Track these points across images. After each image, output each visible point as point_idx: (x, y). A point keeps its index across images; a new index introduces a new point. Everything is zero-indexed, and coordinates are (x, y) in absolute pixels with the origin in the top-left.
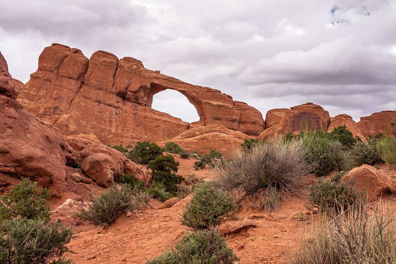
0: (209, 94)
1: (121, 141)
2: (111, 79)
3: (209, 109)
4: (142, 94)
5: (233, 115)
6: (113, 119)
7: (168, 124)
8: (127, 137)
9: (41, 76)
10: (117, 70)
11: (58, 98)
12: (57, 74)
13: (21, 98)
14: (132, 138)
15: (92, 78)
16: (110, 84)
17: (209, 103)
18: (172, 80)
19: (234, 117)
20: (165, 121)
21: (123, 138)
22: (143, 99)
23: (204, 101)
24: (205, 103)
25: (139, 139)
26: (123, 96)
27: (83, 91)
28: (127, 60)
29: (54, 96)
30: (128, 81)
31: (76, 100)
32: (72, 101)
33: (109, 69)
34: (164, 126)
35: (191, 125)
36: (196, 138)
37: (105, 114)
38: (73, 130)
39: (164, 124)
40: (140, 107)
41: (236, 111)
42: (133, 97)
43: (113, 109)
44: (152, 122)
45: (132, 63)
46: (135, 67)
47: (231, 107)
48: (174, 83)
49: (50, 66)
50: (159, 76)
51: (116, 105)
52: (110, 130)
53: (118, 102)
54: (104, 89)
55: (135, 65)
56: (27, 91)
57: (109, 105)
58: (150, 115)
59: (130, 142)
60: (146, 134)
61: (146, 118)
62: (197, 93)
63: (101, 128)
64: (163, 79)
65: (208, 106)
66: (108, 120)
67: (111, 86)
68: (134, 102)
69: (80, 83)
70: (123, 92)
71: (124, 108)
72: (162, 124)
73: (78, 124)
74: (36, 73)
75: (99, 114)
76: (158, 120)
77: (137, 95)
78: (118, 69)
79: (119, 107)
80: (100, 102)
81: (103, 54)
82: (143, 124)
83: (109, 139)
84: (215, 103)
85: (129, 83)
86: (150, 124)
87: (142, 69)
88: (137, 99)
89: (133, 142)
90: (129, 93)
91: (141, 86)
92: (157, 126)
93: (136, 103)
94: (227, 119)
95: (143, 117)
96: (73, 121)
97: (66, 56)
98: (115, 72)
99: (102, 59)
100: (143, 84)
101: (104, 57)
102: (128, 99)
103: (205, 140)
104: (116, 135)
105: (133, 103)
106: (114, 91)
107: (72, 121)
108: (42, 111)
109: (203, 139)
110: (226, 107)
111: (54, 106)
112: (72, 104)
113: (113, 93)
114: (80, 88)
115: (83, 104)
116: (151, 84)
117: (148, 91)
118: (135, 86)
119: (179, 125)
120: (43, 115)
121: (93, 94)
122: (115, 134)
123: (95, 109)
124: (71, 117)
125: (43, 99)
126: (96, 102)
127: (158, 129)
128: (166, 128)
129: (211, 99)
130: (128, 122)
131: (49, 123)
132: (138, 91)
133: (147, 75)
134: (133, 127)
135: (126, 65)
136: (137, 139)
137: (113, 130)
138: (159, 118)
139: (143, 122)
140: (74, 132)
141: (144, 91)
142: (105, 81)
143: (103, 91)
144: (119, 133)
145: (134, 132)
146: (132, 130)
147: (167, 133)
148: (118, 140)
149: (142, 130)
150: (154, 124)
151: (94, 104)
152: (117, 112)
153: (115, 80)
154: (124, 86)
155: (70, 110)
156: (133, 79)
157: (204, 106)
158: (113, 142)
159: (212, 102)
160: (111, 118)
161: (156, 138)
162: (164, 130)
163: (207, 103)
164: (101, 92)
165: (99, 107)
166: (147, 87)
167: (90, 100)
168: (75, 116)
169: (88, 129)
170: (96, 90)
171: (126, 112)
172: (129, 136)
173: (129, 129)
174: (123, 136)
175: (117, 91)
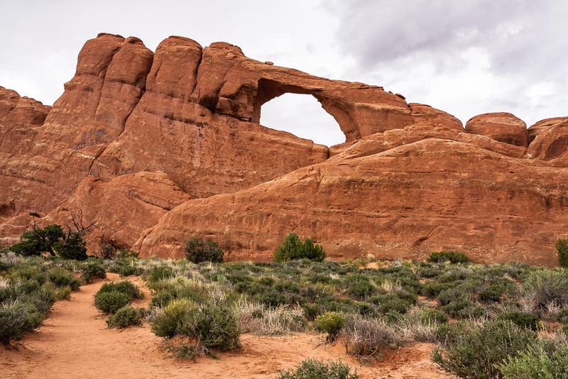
1: (211, 181)
2: (191, 77)
3: (366, 117)
4: (244, 100)
6: (195, 145)
7: (292, 148)
8: (221, 175)
9: (79, 83)
10: (199, 62)
11: (104, 116)
12: (103, 77)
13: (49, 121)
14: (230, 176)
15: (160, 79)
16: (189, 86)
17: (367, 108)
18: (295, 73)
20: (287, 144)
21: (215, 177)
22: (245, 108)
23: (357, 104)
24: (360, 108)
25: (242, 177)
26: (210, 104)
27: (144, 102)
28: (217, 46)
29: (97, 112)
30: (220, 78)
31: (133, 116)
32: (126, 120)
33: (186, 62)
34: (287, 153)
35: (333, 151)
36: (387, 152)
37: (181, 137)
38: (127, 167)
39: (286, 149)
40: (242, 123)
41: (417, 119)
42: (228, 105)
43: (195, 128)
44: (264, 146)
45: (226, 51)
46: (230, 55)
47: (407, 112)
48: (299, 79)
49: (92, 66)
50: (273, 68)
51: (199, 120)
52: (191, 163)
53: (203, 116)
54: (180, 94)
55: (231, 52)
56: (58, 110)
57: (187, 121)
58: (259, 135)
59: (226, 182)
60: (255, 167)
61: (252, 139)
62: (343, 91)
63: (175, 160)
64: (281, 71)
65: (364, 113)
66: (186, 146)
67: (192, 88)
68: (230, 115)
69: (139, 90)
70: (212, 98)
71: (214, 124)
72: (282, 149)
73: (137, 156)
74: (72, 81)
75: (171, 138)
76: (273, 142)
77: (236, 102)
78: (203, 61)
79: (206, 123)
80: (172, 118)
81: (176, 40)
82: (247, 151)
83: (188, 178)
84: (378, 106)
85: (221, 81)
86: (260, 150)
87: (243, 58)
88: (235, 108)
89: (232, 183)
90: (221, 98)
91: (243, 87)
92: (273, 153)
93: (233, 116)
95: (248, 139)
96: (128, 152)
97: (118, 49)
98: (198, 66)
99: (174, 48)
100: (247, 82)
101: (177, 44)
102: (219, 110)
103: (412, 156)
104: (201, 172)
105: (228, 117)
106: (196, 96)
107: (126, 151)
108: (78, 138)
109: (407, 154)
110: (399, 113)
111: (98, 128)
112: (126, 123)
113: (195, 101)
114: (140, 97)
115: (144, 123)
116: (259, 82)
117: (255, 93)
118: (231, 87)
119: (311, 151)
120: (80, 145)
121: (161, 104)
122: (199, 169)
123: (165, 129)
124: (125, 145)
125: (80, 120)
126: (165, 117)
127: (275, 156)
128: (291, 155)
129: (370, 99)
130: (222, 149)
131: (88, 157)
132: (237, 93)
133: (251, 66)
134: (232, 156)
135: (215, 54)
136: (238, 176)
137: (197, 164)
138: (276, 139)
139: (248, 148)
140: (130, 169)
141: (248, 95)
142: (180, 82)
143: (178, 99)
144: (206, 167)
145: (232, 165)
146: (229, 162)
147: (293, 164)
148: (206, 180)
149: (247, 161)
150: (269, 150)
151: (163, 121)
152: (203, 133)
153: (198, 78)
154: (213, 87)
155: (122, 134)
156: (228, 74)
157: (357, 112)
158: (198, 183)
159: (372, 105)
160: (192, 142)
161: (273, 174)
162: (285, 159)
163: (363, 107)
164: (174, 99)
165: (171, 126)
166: (253, 87)
167: (156, 114)
168: (132, 143)
169: (154, 163)
170: (166, 98)
171: (217, 132)
172: (225, 173)
173: (224, 159)
174: (213, 173)
175: (202, 96)
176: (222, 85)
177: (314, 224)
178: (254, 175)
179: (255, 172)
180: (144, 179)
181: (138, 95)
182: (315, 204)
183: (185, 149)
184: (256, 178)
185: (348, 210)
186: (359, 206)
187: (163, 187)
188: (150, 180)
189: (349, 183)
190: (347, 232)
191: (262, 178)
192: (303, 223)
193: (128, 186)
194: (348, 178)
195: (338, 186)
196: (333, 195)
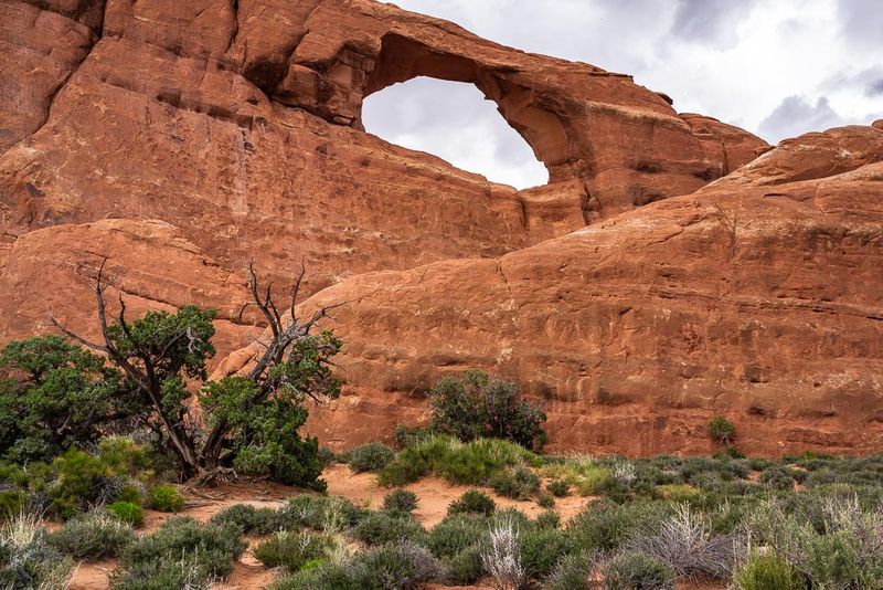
0: (604, 82)
1: (276, 249)
2: (223, 13)
3: (614, 132)
4: (344, 78)
5: (702, 155)
6: (235, 168)
7: (453, 187)
8: (300, 236)
14: (321, 239)
16: (221, 32)
17: (613, 113)
18: (458, 31)
19: (706, 161)
21: (285, 241)
22: (346, 95)
23: (591, 104)
24: (597, 111)
25: (349, 243)
26: (268, 78)
27: (103, 59)
30: (296, 23)
31: (74, 90)
32: (51, 97)
34: (444, 196)
35: (529, 199)
37: (198, 147)
38: (61, 208)
39: (441, 188)
40: (336, 128)
41: (707, 144)
42: (311, 84)
43: (232, 128)
44: (392, 179)
48: (468, 43)
51: (246, 110)
52: (225, 208)
53: (254, 102)
54: (196, 50)
57: (215, 112)
58: (380, 154)
59: (313, 254)
60: (375, 222)
61: (365, 163)
62: (560, 75)
63: (185, 199)
65: (607, 123)
66: (213, 168)
67: (226, 38)
68: (310, 109)
69: (85, 30)
70: (275, 65)
71: (279, 122)
72: (434, 188)
73: (87, 183)
75: (175, 147)
76: (414, 171)
77: (329, 80)
79: (260, 120)
80: (175, 102)
82: (357, 186)
84: (635, 112)
85: (297, 30)
86: (386, 186)
88: (324, 93)
89: (327, 256)
90: (295, 67)
91: (347, 47)
92: (415, 194)
93: (317, 113)
94: (682, 169)
95: (356, 160)
96: (63, 172)
102: (286, 95)
104: (251, 227)
105: (307, 113)
106: (237, 56)
112: (55, 105)
113: (234, 67)
114: (89, 47)
115: (103, 108)
116: (384, 39)
117: (371, 65)
118: (320, 44)
119: (489, 195)
121: (149, 67)
122: (246, 222)
123: (159, 126)
124: (54, 156)
126: (160, 98)
127: (420, 203)
128: (453, 200)
130: (299, 179)
132: (334, 60)
133: (365, 5)
134: (323, 195)
136: (339, 242)
137: (239, 209)
139: (359, 180)
140: (68, 214)
141: (354, 68)
142: (198, 21)
143: (192, 60)
144: (263, 218)
145: (324, 216)
146: (316, 209)
147: (459, 220)
148: (264, 248)
149: (356, 210)
150: (404, 188)
151: (154, 107)
152: (252, 139)
153: (240, 19)
154: (277, 41)
155: (43, 130)
156: (314, 17)
157: (591, 120)
158: (244, 253)
159: (622, 109)
160: (226, 160)
161: (419, 240)
162: (443, 208)
163: (604, 110)
164: (180, 60)
165: (174, 121)
166: (371, 50)
167: (135, 90)
168: (72, 153)
169: (132, 202)
170: (160, 54)
171: (287, 141)
172: (308, 233)
173: (304, 203)
174: (282, 232)
175: (252, 58)
176: (300, 38)
177: (747, 334)
178: (375, 241)
179: (378, 234)
180: (120, 237)
181: (83, 42)
182: (739, 287)
183: (210, 174)
184: (381, 246)
185: (822, 301)
186: (843, 292)
187: (173, 257)
188: (136, 238)
189: (815, 236)
190: (830, 354)
191: (393, 246)
192: (717, 333)
193: (76, 253)
194: (810, 224)
195: (789, 243)
196: (778, 266)
